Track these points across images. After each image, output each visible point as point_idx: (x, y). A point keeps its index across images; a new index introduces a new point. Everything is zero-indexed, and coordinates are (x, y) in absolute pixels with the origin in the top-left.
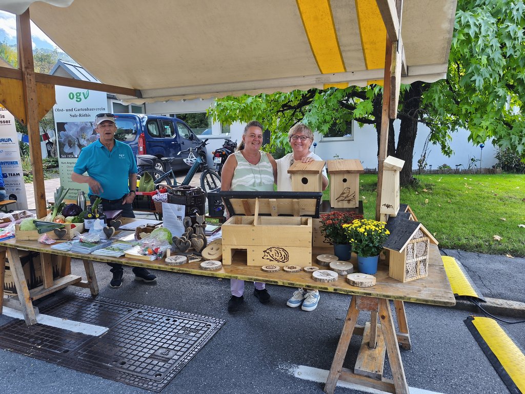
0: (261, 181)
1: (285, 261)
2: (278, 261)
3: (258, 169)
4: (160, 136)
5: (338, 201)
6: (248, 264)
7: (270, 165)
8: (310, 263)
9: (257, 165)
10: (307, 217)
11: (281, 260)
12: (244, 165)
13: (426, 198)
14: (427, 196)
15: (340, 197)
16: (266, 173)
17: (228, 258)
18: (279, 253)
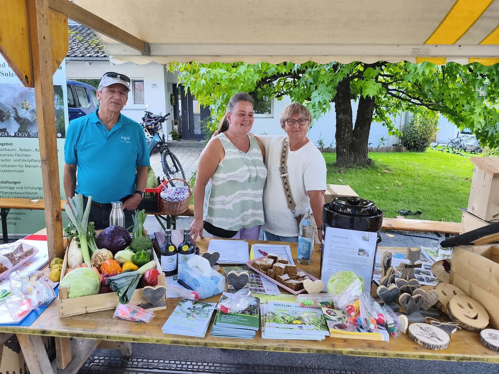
3: (249, 158)
7: (260, 152)
12: (232, 153)
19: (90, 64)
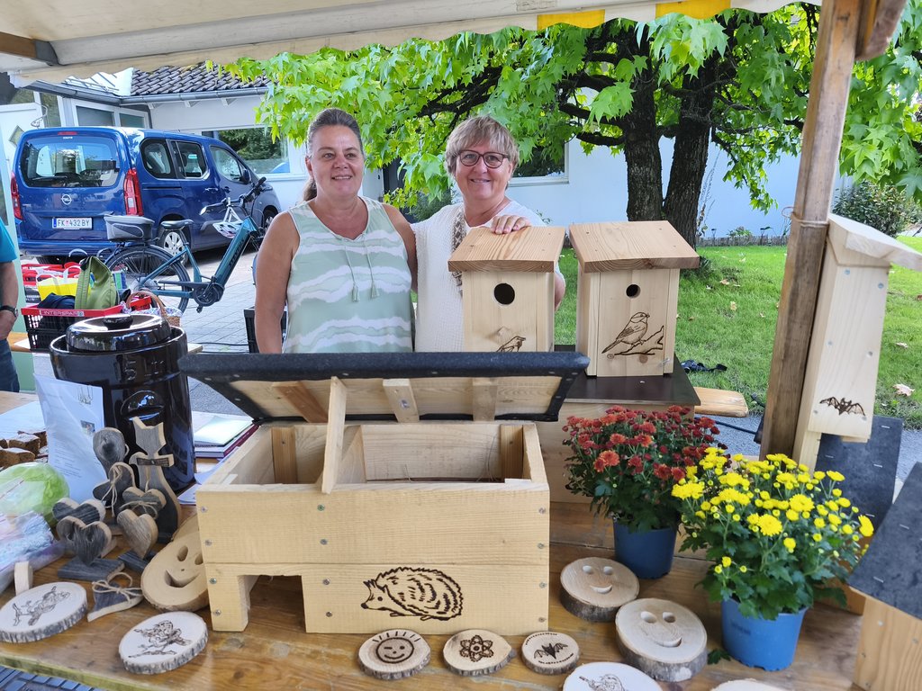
0: (373, 285)
1: (449, 614)
2: (423, 616)
3: (361, 251)
4: (172, 175)
5: (611, 357)
6: (311, 626)
7: (396, 237)
8: (542, 620)
9: (359, 239)
10: (520, 424)
11: (433, 613)
12: (318, 242)
13: (731, 299)
14: (732, 295)
15: (615, 344)
16: (387, 260)
17: (232, 608)
18: (427, 589)
19: (229, 102)
